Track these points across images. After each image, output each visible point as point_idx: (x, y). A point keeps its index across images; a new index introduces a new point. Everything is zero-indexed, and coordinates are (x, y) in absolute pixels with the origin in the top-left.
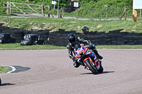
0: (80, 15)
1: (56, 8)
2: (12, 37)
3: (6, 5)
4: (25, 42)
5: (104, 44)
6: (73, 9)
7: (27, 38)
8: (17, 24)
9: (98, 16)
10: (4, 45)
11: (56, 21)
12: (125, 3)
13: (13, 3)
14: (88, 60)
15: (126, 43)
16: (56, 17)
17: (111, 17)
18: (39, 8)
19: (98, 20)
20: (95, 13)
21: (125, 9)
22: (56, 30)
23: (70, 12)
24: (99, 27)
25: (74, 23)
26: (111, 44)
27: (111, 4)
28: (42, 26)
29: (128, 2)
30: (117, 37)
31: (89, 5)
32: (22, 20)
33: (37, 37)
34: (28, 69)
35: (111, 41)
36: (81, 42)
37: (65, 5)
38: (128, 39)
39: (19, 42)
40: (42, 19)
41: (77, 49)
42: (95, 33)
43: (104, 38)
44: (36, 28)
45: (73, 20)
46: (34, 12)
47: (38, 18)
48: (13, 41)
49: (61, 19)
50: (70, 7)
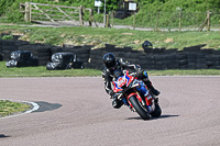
0: (139, 22)
1: (102, 11)
2: (33, 57)
3: (24, 7)
4: (53, 65)
5: (175, 68)
6: (128, 13)
7: (57, 58)
8: (41, 36)
9: (166, 25)
10: (21, 69)
11: (101, 32)
12: (208, 5)
13: (35, 4)
14: (135, 97)
15: (209, 67)
16: (102, 25)
17: (187, 26)
18: (75, 12)
19: (167, 30)
20: (161, 20)
21: (209, 13)
22: (100, 46)
23: (123, 18)
24: (168, 41)
25: (130, 35)
26: (187, 68)
27: (187, 6)
28: (80, 40)
29: (213, 3)
30: (195, 57)
31: (153, 7)
32: (49, 30)
33: (72, 57)
34: (58, 106)
35: (187, 63)
36: (125, 67)
37: (115, 7)
38: (213, 59)
39: (45, 65)
40: (80, 29)
41: (117, 79)
42: (162, 51)
43: (175, 58)
44: (70, 43)
45: (129, 30)
46: (67, 18)
47: (74, 28)
48: (35, 63)
49: (109, 30)
50: (122, 10)
